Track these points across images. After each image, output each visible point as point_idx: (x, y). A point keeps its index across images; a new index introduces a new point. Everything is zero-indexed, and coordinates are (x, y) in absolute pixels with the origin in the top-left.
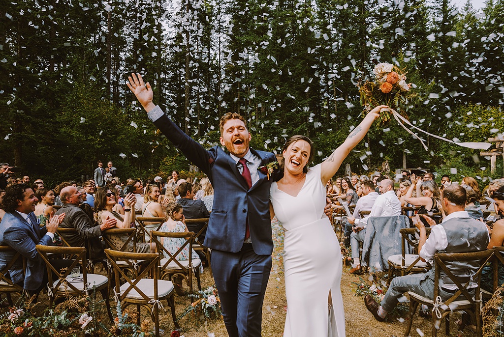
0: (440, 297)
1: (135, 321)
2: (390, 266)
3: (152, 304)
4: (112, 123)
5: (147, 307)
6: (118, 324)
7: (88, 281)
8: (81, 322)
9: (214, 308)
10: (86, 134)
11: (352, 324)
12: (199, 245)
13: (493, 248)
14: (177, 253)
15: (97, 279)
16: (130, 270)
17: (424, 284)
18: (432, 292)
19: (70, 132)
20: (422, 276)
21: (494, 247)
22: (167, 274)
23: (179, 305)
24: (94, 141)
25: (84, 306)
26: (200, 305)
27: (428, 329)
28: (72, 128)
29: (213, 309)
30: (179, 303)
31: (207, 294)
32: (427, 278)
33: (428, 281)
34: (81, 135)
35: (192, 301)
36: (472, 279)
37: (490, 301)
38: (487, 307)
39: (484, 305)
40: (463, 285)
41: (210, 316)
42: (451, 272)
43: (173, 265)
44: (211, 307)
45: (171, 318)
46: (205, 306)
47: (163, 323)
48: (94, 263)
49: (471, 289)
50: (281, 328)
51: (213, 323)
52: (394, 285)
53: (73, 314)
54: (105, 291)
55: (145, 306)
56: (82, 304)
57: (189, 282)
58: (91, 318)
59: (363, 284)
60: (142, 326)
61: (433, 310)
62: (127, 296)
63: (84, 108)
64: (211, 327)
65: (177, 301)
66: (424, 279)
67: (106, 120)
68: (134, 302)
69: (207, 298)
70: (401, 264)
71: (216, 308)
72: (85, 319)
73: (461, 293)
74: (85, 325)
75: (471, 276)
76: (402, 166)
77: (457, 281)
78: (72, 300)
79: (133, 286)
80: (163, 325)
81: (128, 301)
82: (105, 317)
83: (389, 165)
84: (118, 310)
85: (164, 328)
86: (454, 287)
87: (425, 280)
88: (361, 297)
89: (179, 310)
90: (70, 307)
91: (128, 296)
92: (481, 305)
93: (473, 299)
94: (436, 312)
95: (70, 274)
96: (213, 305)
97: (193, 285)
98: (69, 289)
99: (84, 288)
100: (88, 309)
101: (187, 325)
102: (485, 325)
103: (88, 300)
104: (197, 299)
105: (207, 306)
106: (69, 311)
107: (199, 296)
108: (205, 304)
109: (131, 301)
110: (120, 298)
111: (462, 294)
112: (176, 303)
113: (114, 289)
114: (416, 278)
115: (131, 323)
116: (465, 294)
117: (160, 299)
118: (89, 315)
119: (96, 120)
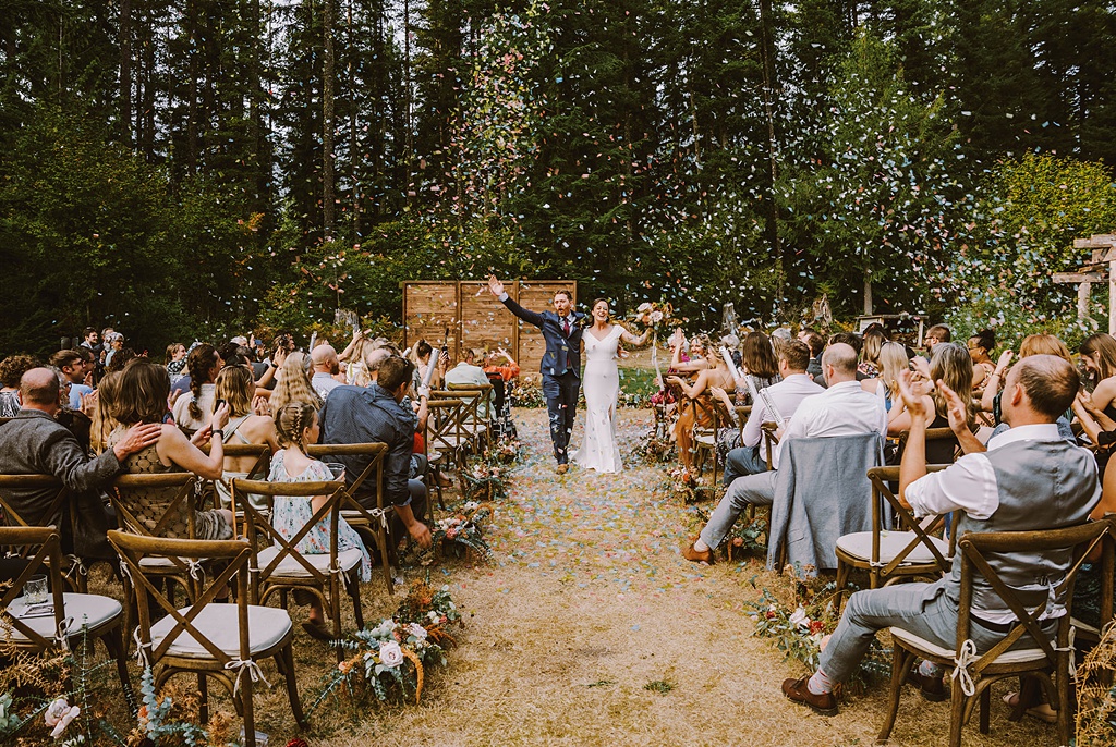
0: (971, 642)
1: (191, 715)
2: (841, 561)
3: (236, 670)
4: (134, 203)
5: (222, 678)
6: (148, 724)
7: (68, 614)
8: (48, 723)
9: (397, 674)
10: (68, 231)
11: (746, 710)
12: (357, 513)
13: (1105, 517)
14: (301, 535)
15: (91, 608)
16: (180, 580)
17: (931, 609)
18: (953, 628)
19: (27, 228)
20: (925, 590)
21: (1107, 514)
22: (275, 589)
23: (308, 666)
24: (90, 248)
25: (56, 678)
26: (360, 667)
27: (935, 718)
28: (32, 216)
29: (394, 678)
30: (307, 662)
31: (378, 638)
32: (940, 595)
33: (942, 600)
34: (55, 235)
35: (341, 658)
36: (1052, 595)
37: (1095, 651)
38: (1088, 664)
39: (1080, 659)
40: (1031, 611)
41: (388, 696)
42: (1002, 578)
43: (289, 566)
44: (389, 673)
45: (286, 704)
46: (373, 670)
47: (267, 716)
48: (88, 563)
49: (1048, 622)
50: (567, 722)
51: (396, 714)
52: (853, 609)
53: (31, 701)
54: (112, 636)
55: (218, 676)
56: (51, 674)
57: (331, 609)
58: (75, 711)
59: (773, 608)
60: (211, 729)
61: (953, 676)
62: (169, 652)
63: (61, 165)
64: (389, 725)
65: (302, 656)
66: (932, 597)
67: (118, 195)
68: (189, 666)
69: (377, 649)
70: (871, 558)
71: (403, 676)
72: (59, 713)
73: (1024, 630)
74: (60, 727)
75: (1051, 588)
76: (862, 308)
77: (1016, 601)
78: (26, 665)
79: (184, 625)
80: (267, 719)
81: (172, 662)
82: (116, 702)
83: (830, 307)
84: (146, 689)
85: (268, 729)
86: (1006, 617)
87: (934, 600)
88: (768, 640)
89: (307, 681)
90: (22, 684)
91: (172, 650)
92: (1072, 659)
93: (1053, 644)
94: (962, 680)
95: (21, 595)
96: (395, 668)
97: (343, 614)
98: (17, 634)
99: (58, 632)
100: (68, 686)
101: (327, 718)
102: (1081, 710)
103: (68, 664)
104: (354, 651)
105: (379, 670)
106: (16, 694)
107: (357, 645)
108: (375, 664)
109: (181, 663)
110: (153, 658)
111: (1027, 633)
112: (300, 661)
113: (135, 634)
114: (912, 595)
115: (181, 722)
116: (1034, 633)
117: (255, 657)
118: (71, 703)
119: (93, 195)
